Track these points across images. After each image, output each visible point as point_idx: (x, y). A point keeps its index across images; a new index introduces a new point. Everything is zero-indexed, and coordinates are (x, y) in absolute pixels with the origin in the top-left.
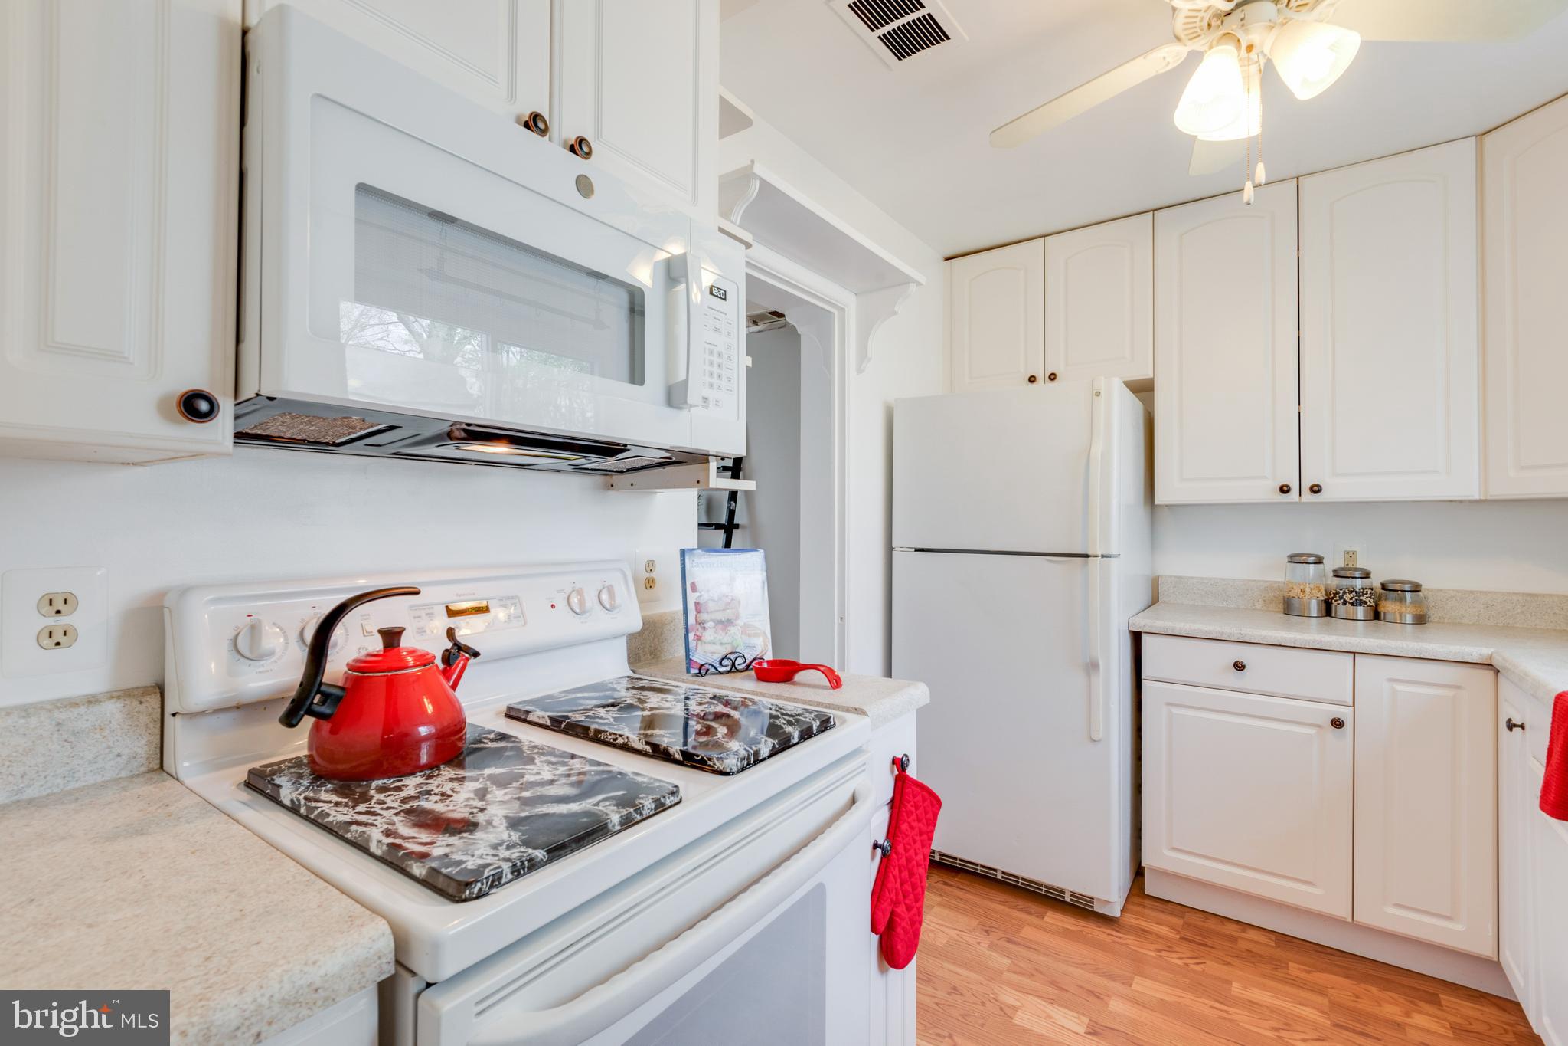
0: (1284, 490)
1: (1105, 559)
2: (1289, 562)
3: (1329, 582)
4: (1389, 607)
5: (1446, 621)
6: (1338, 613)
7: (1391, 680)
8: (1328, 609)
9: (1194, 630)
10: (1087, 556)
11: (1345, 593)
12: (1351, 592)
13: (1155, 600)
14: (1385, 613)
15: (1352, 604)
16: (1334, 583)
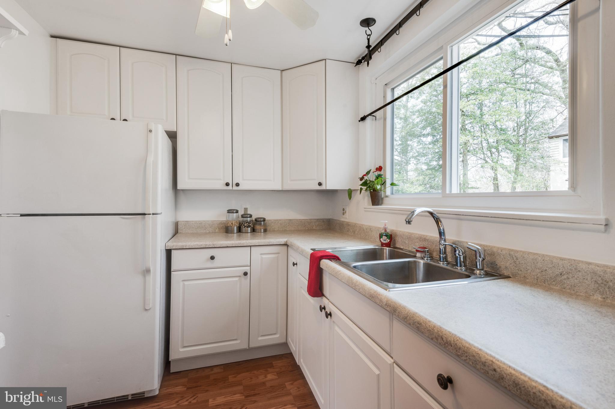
0: (227, 184)
1: (154, 215)
2: (228, 213)
3: (240, 220)
4: (257, 227)
5: (271, 230)
6: (243, 231)
7: (261, 254)
8: (239, 230)
9: (195, 245)
10: (144, 214)
11: (245, 223)
12: (247, 223)
13: (176, 232)
14: (256, 229)
15: (247, 227)
16: (241, 219)
